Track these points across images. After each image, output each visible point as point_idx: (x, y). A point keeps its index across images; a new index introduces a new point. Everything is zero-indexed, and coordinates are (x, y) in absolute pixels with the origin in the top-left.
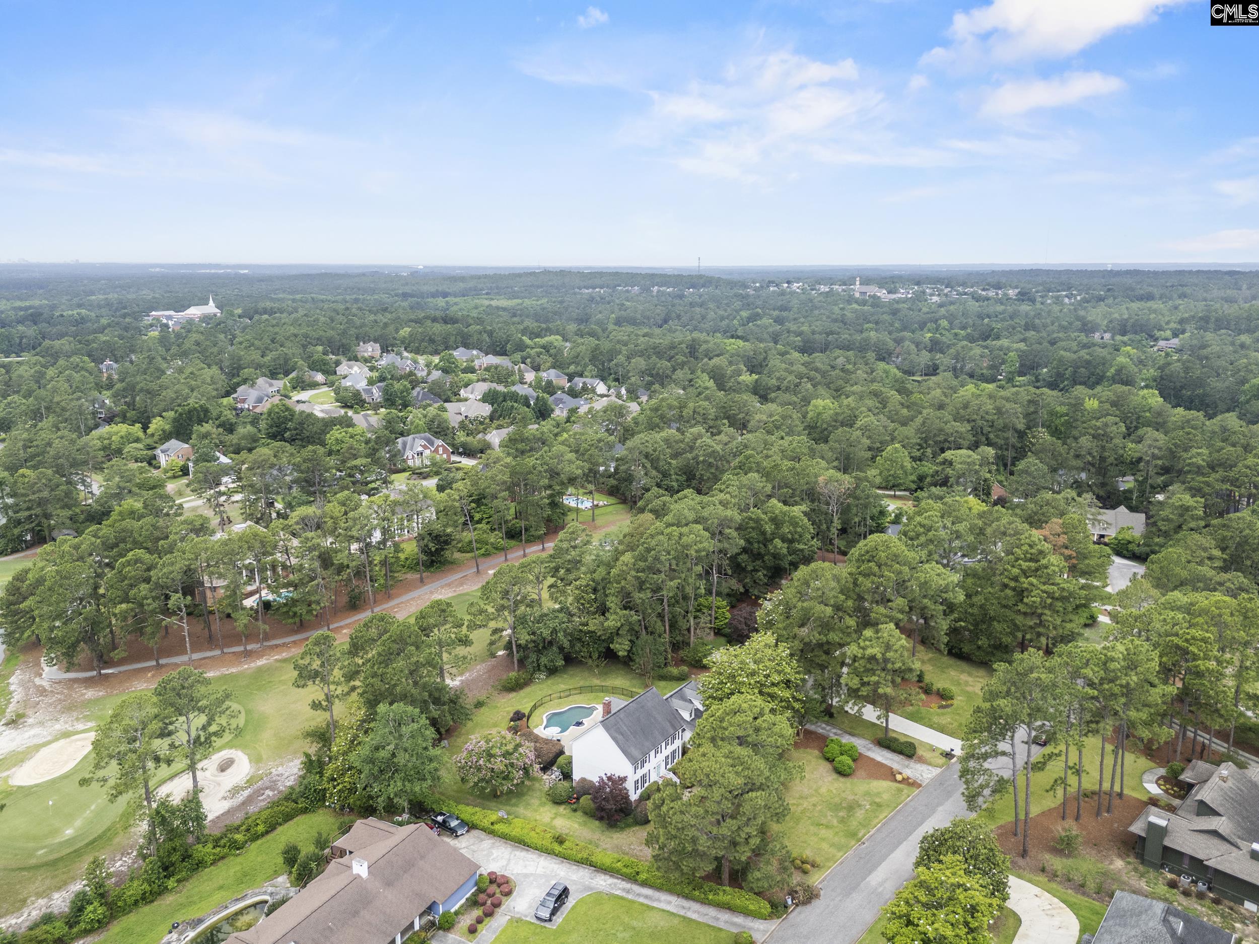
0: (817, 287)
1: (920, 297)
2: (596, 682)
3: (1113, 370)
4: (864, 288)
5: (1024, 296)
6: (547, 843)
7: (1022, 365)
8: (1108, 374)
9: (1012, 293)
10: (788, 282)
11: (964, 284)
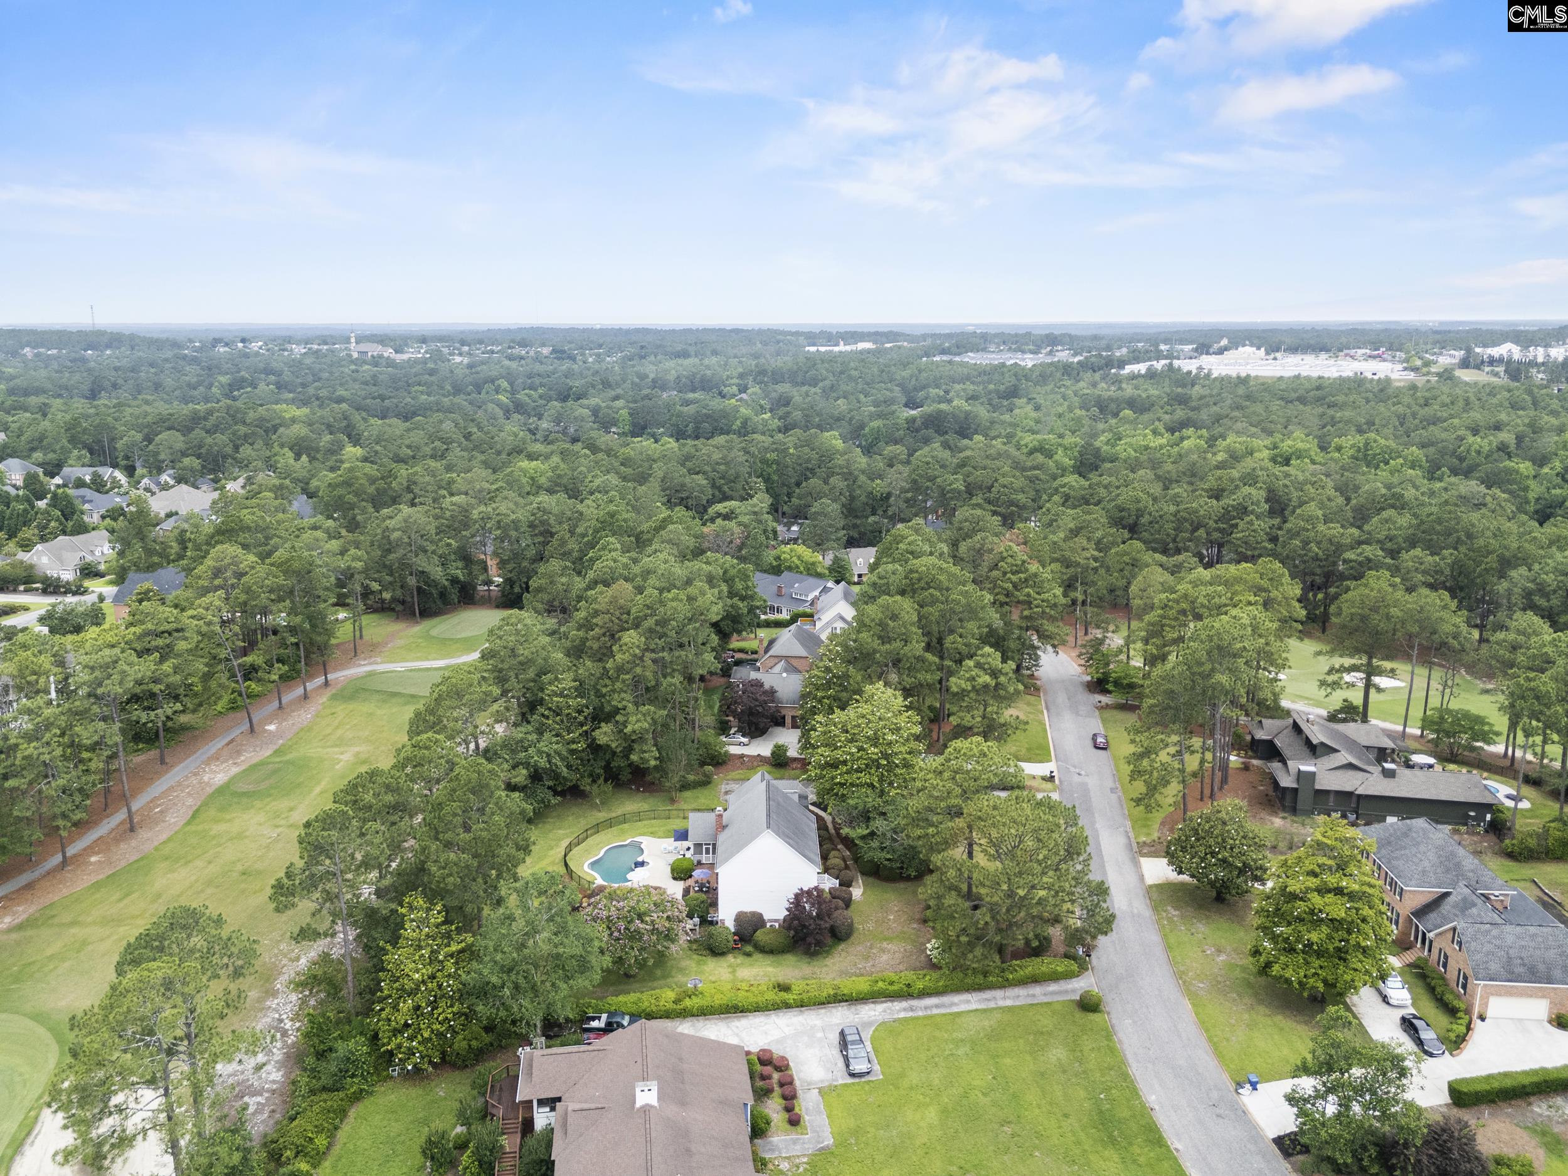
0: (288, 346)
1: (437, 356)
2: (602, 816)
3: (738, 423)
4: (363, 347)
5: (560, 354)
6: (772, 996)
7: (634, 425)
8: (734, 427)
9: (546, 351)
10: (243, 341)
11: (481, 342)
